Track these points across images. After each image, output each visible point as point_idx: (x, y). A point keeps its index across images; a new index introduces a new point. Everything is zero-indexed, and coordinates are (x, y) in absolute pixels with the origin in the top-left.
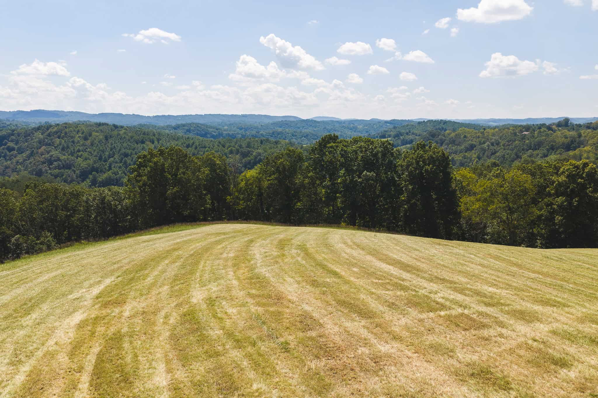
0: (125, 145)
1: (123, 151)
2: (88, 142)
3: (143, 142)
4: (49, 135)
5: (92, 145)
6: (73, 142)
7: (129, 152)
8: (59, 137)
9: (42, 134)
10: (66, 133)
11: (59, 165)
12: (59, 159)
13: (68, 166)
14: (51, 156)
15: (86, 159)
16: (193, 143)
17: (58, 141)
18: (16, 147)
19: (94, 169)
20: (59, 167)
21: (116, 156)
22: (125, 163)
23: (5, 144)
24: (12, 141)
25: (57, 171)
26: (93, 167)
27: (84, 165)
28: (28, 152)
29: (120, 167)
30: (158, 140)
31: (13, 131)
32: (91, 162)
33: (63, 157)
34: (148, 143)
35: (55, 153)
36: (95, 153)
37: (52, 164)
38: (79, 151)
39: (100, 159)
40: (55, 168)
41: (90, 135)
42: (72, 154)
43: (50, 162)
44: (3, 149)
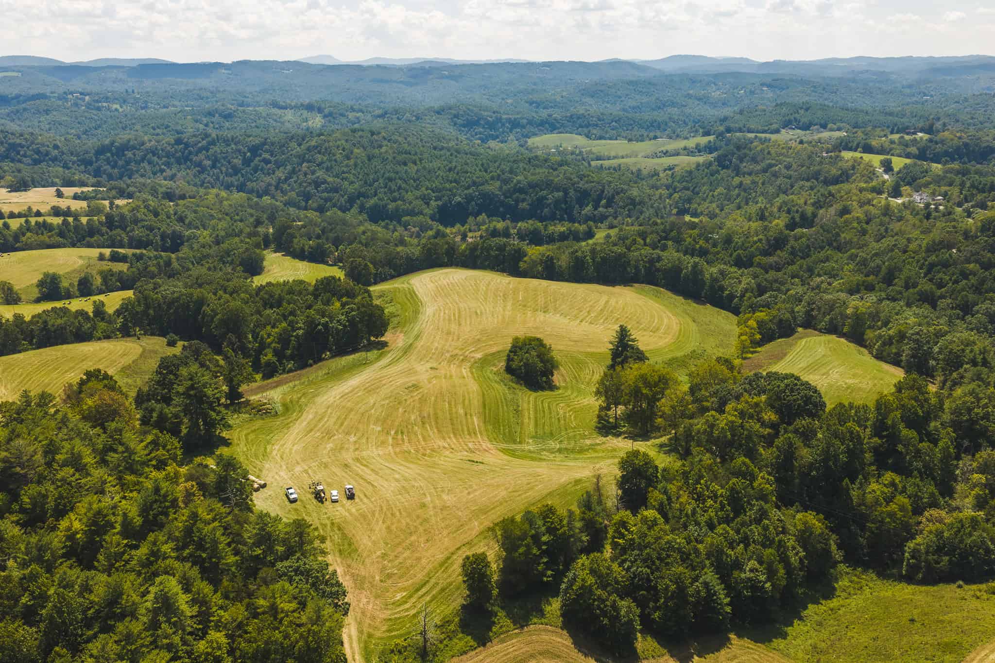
0: (388, 167)
1: (387, 175)
2: (352, 162)
3: (405, 164)
4: (308, 149)
5: (356, 165)
6: (336, 161)
7: (392, 175)
8: (319, 153)
9: (300, 145)
10: (326, 149)
11: (326, 188)
12: (325, 182)
13: (336, 190)
14: (318, 177)
15: (352, 183)
16: (456, 167)
17: (319, 158)
18: (273, 159)
19: (361, 195)
20: (326, 190)
21: (381, 181)
22: (390, 189)
23: (260, 156)
24: (266, 151)
25: (325, 195)
26: (359, 192)
27: (351, 189)
28: (289, 167)
29: (385, 193)
30: (421, 160)
31: (266, 139)
32: (356, 186)
33: (330, 179)
34: (412, 165)
35: (320, 173)
36: (360, 177)
37: (319, 186)
38: (343, 172)
39: (366, 183)
40: (323, 192)
41: (352, 153)
42: (337, 176)
43: (317, 184)
44: (260, 161)
